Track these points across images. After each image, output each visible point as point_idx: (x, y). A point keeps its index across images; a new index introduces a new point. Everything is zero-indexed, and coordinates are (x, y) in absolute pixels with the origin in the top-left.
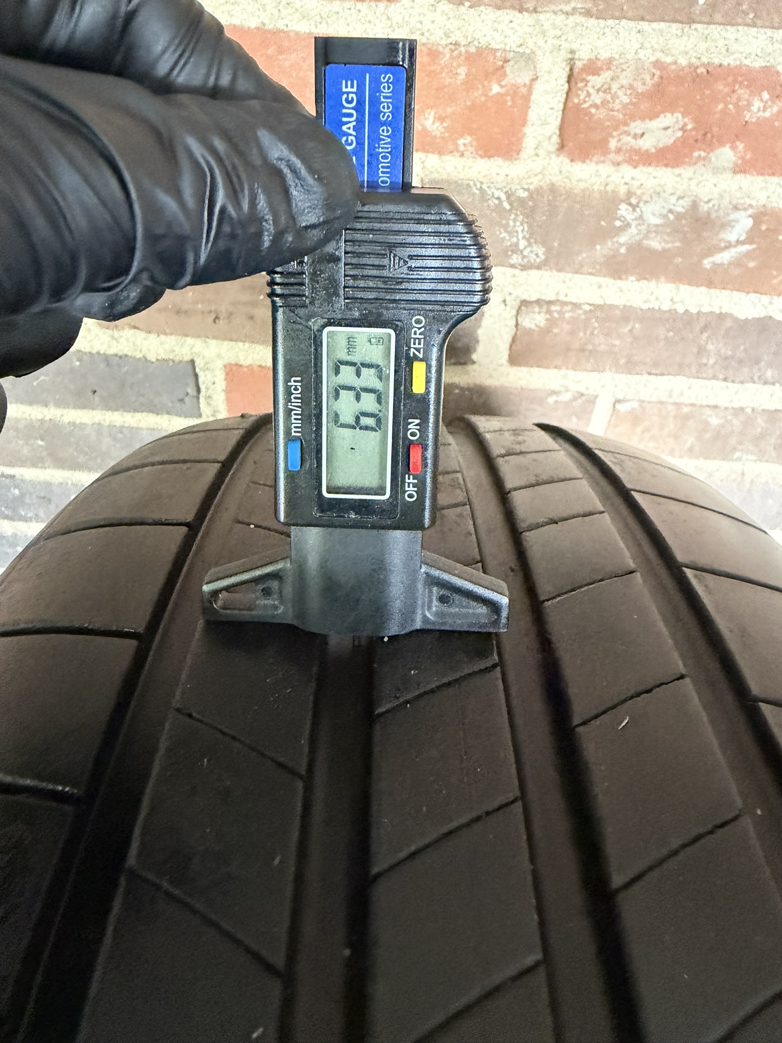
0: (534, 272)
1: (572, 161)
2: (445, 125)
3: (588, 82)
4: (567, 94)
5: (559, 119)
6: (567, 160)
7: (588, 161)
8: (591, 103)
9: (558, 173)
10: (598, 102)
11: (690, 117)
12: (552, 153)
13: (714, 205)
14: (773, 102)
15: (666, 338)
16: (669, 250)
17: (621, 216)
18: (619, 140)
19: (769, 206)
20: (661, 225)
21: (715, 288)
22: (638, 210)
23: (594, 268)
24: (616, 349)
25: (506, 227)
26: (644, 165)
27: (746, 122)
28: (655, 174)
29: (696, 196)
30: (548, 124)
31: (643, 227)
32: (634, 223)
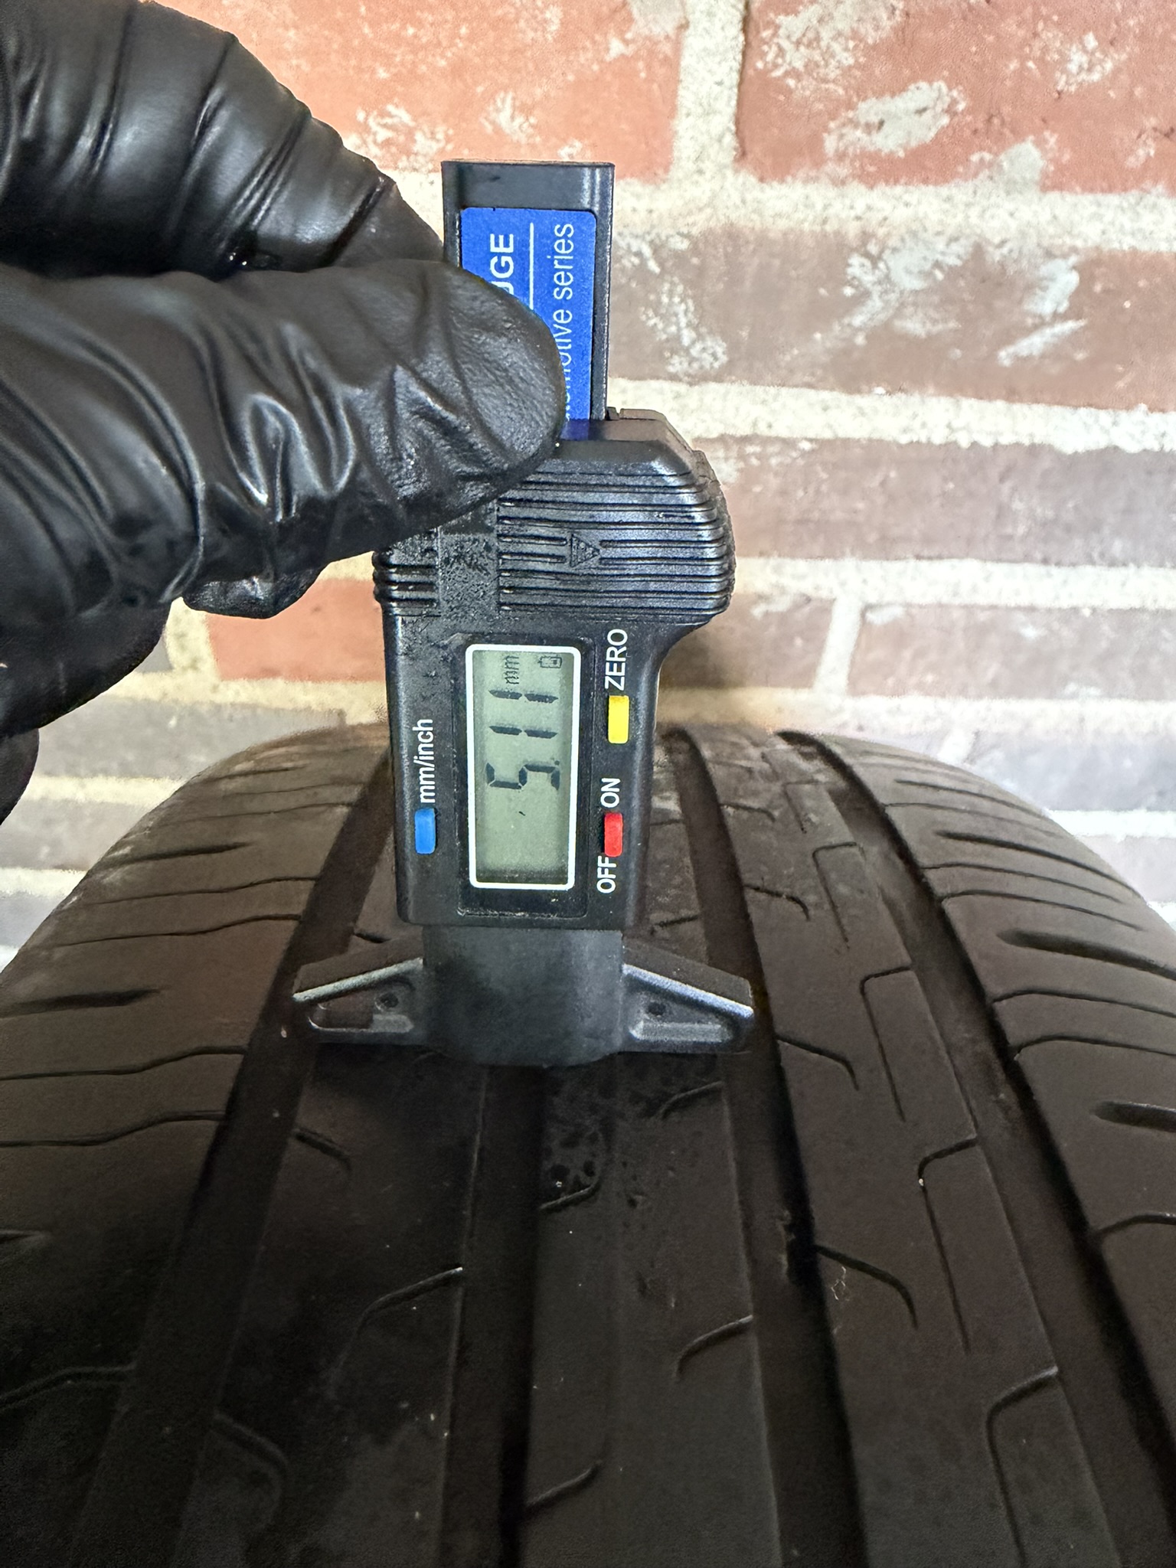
0: (713, 386)
1: (762, 180)
2: (532, 120)
3: (778, 27)
4: (744, 54)
5: (734, 103)
6: (753, 180)
7: (789, 179)
8: (788, 67)
9: (738, 202)
10: (799, 65)
11: (961, 88)
12: (725, 167)
13: (1011, 251)
14: (1106, 54)
15: (944, 494)
16: (939, 335)
17: (854, 278)
18: (841, 136)
19: (1106, 248)
20: (923, 291)
21: (1021, 401)
22: (881, 265)
23: (813, 374)
24: (861, 518)
25: (656, 307)
26: (887, 182)
27: (1059, 93)
28: (906, 197)
29: (979, 236)
30: (715, 112)
31: (893, 297)
32: (876, 290)
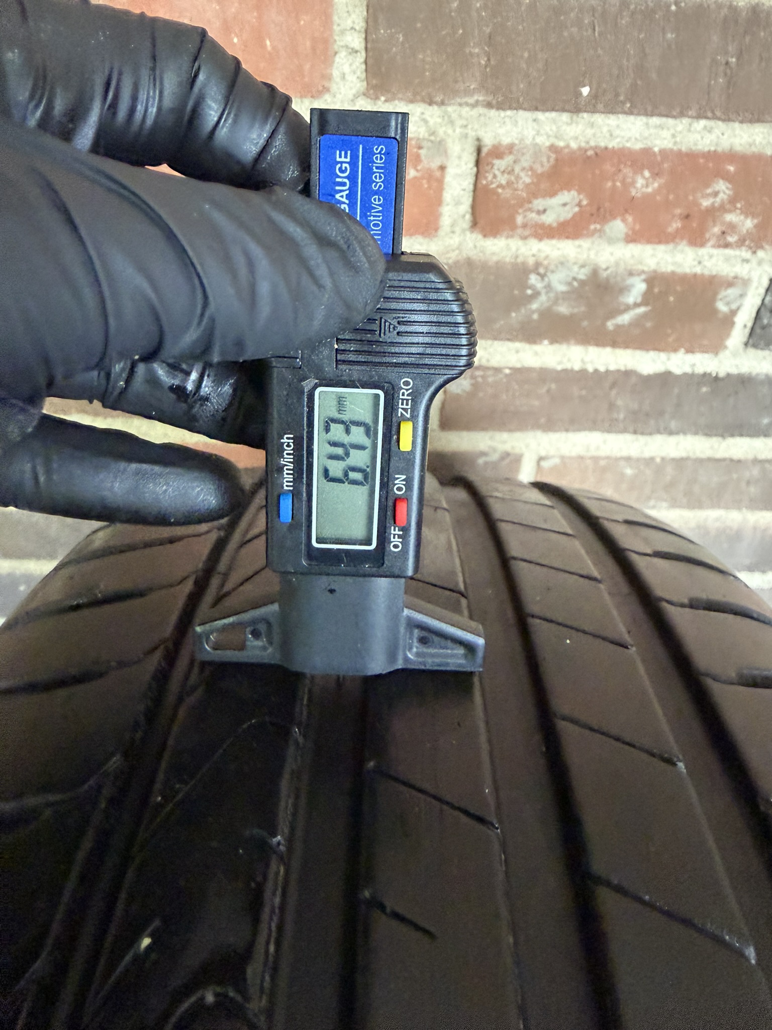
1: (485, 236)
3: (493, 165)
4: (477, 176)
5: (471, 199)
6: (480, 237)
7: (498, 236)
8: (498, 183)
9: (473, 247)
10: (504, 182)
11: (584, 194)
12: (466, 230)
13: (612, 272)
14: (654, 179)
15: (581, 396)
16: (576, 314)
17: (532, 285)
18: (525, 217)
19: (659, 271)
20: (567, 292)
21: (620, 347)
22: (546, 279)
23: (511, 334)
24: (537, 410)
26: (548, 238)
27: (633, 197)
28: (558, 245)
29: (596, 264)
30: (462, 204)
31: (552, 295)
32: (543, 292)
